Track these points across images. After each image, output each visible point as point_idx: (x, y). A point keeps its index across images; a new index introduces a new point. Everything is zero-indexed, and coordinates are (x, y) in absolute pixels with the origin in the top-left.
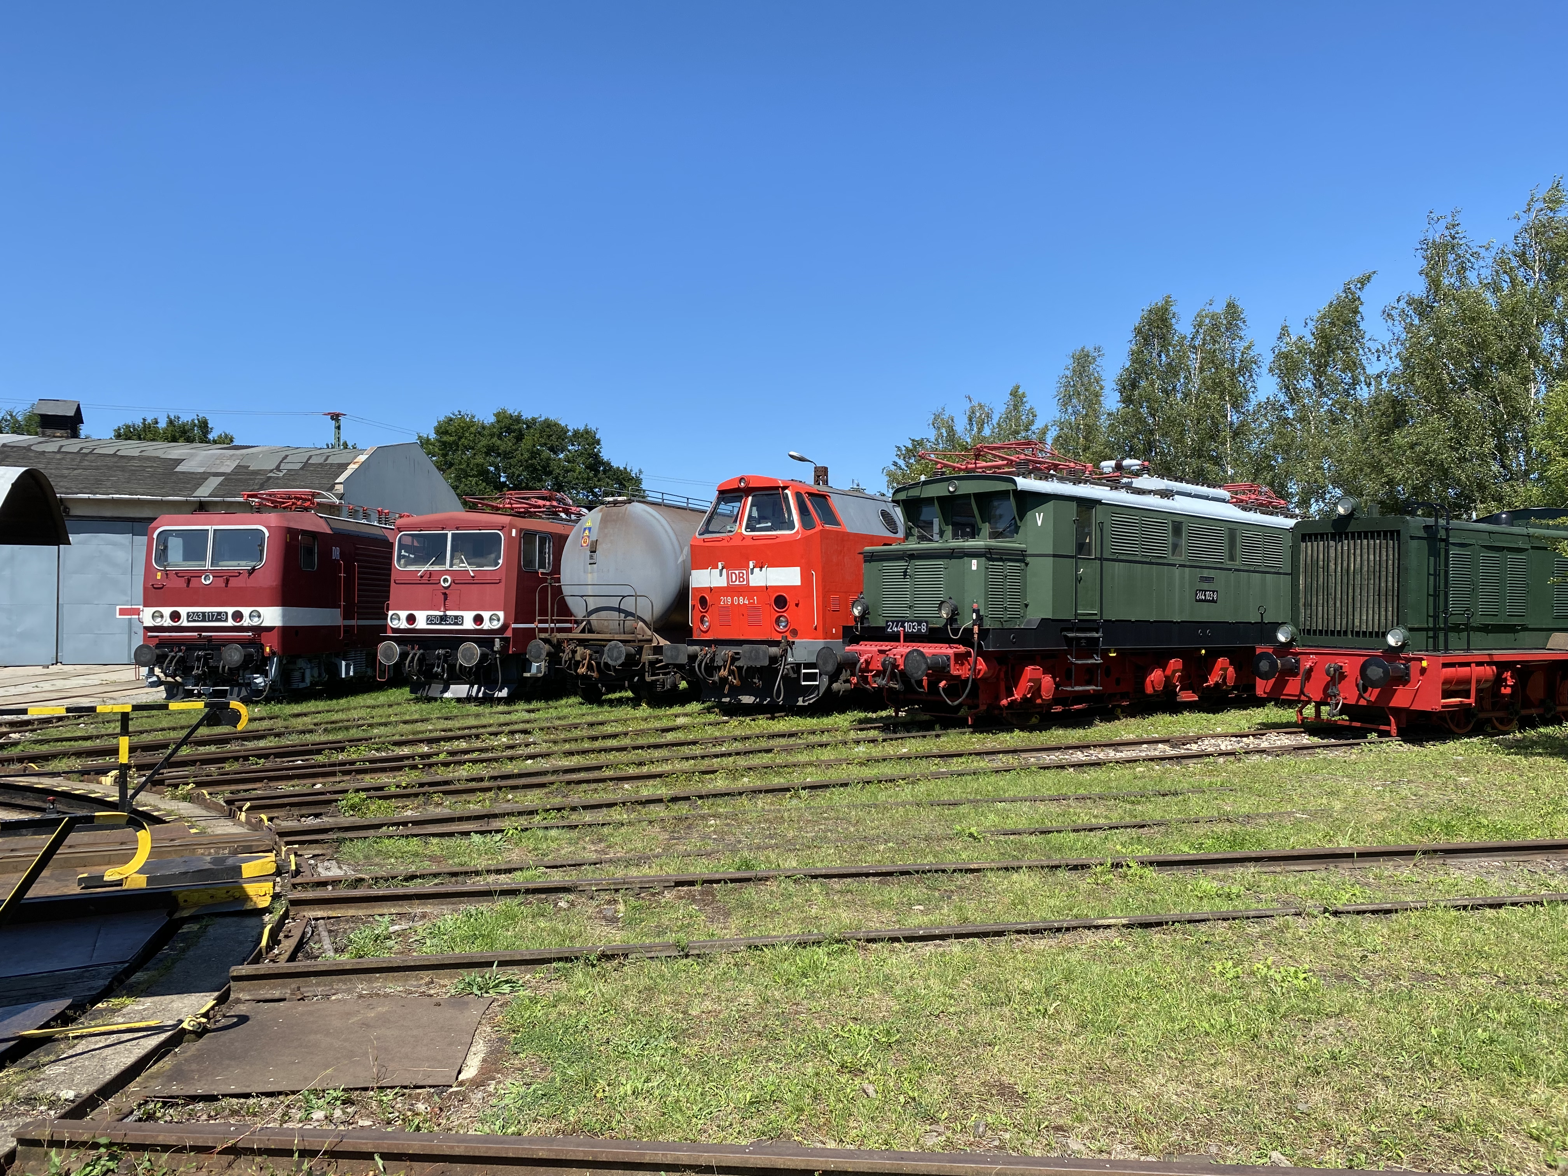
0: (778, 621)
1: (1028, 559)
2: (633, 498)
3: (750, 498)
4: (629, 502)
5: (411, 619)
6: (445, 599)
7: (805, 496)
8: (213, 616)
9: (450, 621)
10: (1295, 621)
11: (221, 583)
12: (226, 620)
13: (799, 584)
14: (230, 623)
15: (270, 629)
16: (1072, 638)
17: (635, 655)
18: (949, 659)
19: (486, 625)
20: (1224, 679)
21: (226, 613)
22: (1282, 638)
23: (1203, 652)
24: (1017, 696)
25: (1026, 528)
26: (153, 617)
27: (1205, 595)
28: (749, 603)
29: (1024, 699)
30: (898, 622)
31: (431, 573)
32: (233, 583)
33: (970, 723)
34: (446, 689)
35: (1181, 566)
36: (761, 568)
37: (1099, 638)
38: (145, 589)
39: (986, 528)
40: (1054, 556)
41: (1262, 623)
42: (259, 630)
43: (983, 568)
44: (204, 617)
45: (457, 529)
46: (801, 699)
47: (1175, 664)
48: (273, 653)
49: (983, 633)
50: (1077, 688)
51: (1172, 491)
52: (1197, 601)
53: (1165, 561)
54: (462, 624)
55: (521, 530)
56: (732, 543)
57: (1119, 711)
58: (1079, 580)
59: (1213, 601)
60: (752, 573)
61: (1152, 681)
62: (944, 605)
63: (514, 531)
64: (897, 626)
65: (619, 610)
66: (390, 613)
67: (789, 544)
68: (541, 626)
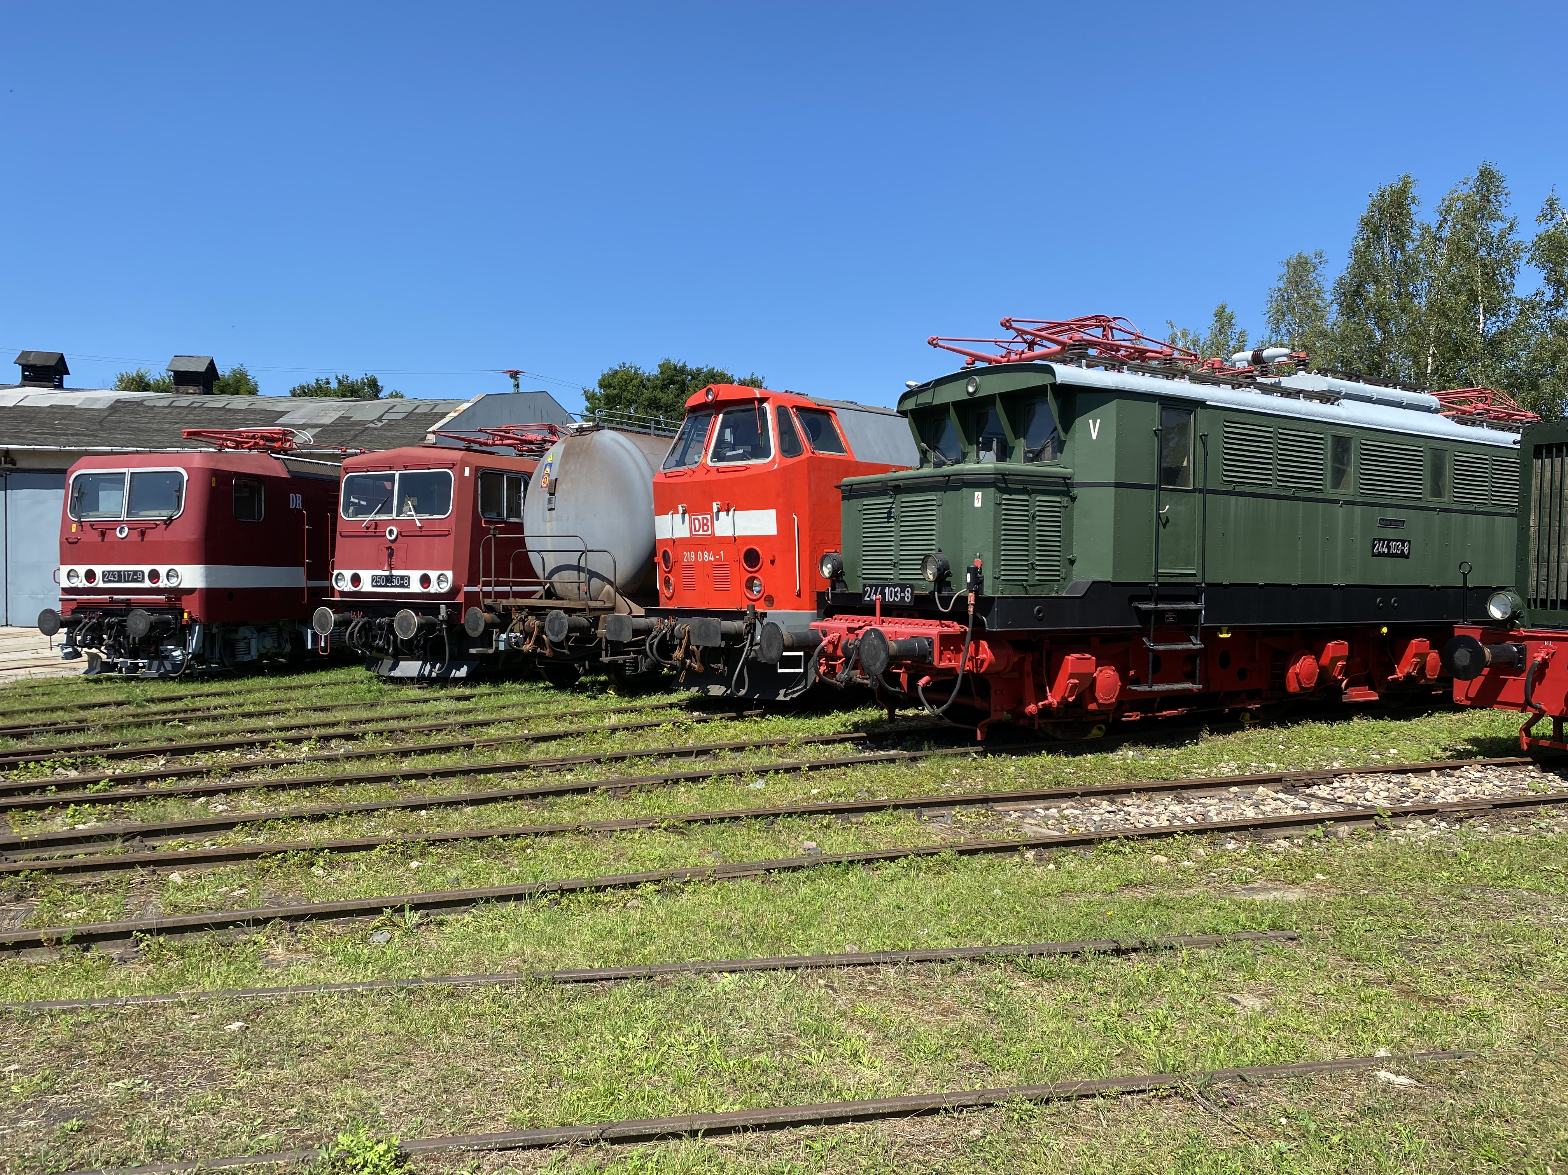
0: (750, 585)
1: (1076, 491)
2: (601, 424)
3: (721, 416)
4: (597, 428)
5: (356, 579)
6: (391, 555)
7: (792, 412)
8: (129, 575)
9: (395, 583)
10: (1520, 588)
11: (136, 537)
12: (142, 581)
13: (775, 533)
14: (147, 584)
15: (190, 591)
16: (1148, 612)
17: (589, 629)
18: (931, 643)
19: (434, 588)
20: (1422, 669)
21: (143, 572)
22: (1496, 613)
23: (1385, 630)
24: (1052, 699)
25: (1075, 443)
26: (69, 576)
27: (1388, 547)
28: (716, 560)
29: (1064, 702)
30: (877, 586)
31: (376, 524)
32: (151, 536)
33: (979, 738)
34: (394, 667)
35: (1346, 502)
36: (728, 511)
37: (1198, 611)
38: (61, 543)
39: (1020, 446)
40: (1117, 485)
41: (1465, 587)
42: (178, 593)
43: (992, 504)
44: (120, 577)
45: (405, 468)
46: (782, 692)
47: (1337, 649)
48: (193, 621)
49: (983, 604)
50: (1157, 688)
51: (1339, 393)
52: (1374, 555)
53: (1320, 495)
54: (407, 587)
55: (477, 469)
56: (695, 478)
57: (1248, 716)
58: (1163, 522)
59: (1402, 555)
60: (717, 519)
61: (1297, 674)
62: (930, 559)
63: (467, 470)
64: (875, 593)
65: (579, 569)
66: (336, 572)
67: (765, 476)
68: (485, 589)
